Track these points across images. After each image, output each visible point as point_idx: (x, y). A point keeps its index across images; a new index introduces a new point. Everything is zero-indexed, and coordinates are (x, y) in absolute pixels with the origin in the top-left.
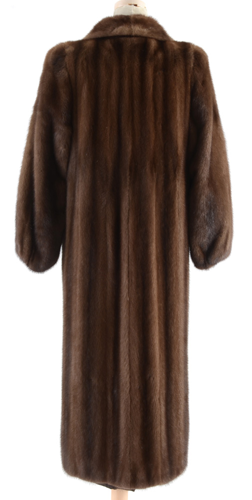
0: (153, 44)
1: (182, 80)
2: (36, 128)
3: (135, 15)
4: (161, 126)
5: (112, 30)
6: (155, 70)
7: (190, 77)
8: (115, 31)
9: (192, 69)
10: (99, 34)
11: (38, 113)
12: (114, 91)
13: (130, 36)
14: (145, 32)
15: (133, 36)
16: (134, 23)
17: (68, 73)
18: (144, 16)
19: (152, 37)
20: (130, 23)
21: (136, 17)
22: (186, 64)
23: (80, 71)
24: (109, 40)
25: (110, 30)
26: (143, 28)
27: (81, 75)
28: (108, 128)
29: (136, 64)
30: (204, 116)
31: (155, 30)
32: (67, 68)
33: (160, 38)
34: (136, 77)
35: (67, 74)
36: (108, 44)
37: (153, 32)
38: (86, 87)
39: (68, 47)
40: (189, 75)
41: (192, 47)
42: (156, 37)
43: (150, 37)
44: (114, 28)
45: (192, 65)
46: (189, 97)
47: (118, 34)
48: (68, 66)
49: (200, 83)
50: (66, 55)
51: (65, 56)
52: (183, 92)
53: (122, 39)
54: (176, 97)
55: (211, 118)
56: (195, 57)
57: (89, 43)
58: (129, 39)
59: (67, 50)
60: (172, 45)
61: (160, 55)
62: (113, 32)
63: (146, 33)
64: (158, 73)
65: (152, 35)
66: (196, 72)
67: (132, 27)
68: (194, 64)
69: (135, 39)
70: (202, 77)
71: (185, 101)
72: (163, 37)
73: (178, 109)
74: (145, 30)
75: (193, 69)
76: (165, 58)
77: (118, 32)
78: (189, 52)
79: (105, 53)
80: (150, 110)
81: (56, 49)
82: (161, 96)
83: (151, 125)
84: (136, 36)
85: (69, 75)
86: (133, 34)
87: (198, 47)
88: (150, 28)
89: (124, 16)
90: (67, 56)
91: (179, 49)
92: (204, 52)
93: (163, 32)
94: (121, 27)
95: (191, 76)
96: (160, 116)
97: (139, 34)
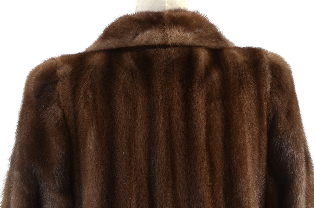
0: (203, 56)
1: (253, 113)
2: (13, 197)
3: (170, 11)
4: (222, 190)
5: (134, 38)
6: (209, 101)
7: (265, 107)
8: (139, 37)
9: (269, 94)
10: (112, 43)
11: (16, 174)
12: (140, 138)
13: (165, 46)
14: (188, 37)
15: (169, 46)
16: (171, 24)
17: (63, 110)
18: (185, 11)
19: (201, 44)
20: (164, 24)
21: (174, 14)
22: (259, 87)
23: (82, 106)
24: (129, 53)
25: (131, 37)
26: (185, 31)
27: (84, 113)
28: (133, 199)
29: (177, 92)
30: (292, 166)
31: (204, 34)
32: (59, 103)
33: (213, 45)
34: (177, 115)
35: (60, 113)
36: (128, 60)
37: (201, 36)
38: (92, 133)
39: (62, 66)
40: (265, 103)
41: (265, 57)
42: (207, 44)
43: (197, 44)
44: (137, 34)
45: (269, 87)
46: (265, 138)
47: (143, 42)
48: (61, 99)
49: (283, 116)
50: (58, 81)
51: (56, 82)
52: (256, 132)
53: (152, 51)
54: (245, 140)
55: (303, 168)
56: (272, 73)
57: (97, 59)
58: (163, 51)
59: (60, 72)
60: (233, 55)
61: (215, 75)
62: (135, 41)
63: (191, 39)
64: (213, 105)
65: (201, 42)
66: (276, 98)
67: (168, 31)
68: (271, 85)
69: (172, 51)
70: (285, 104)
71: (259, 144)
72: (217, 42)
73: (249, 160)
74: (189, 35)
75: (271, 93)
76: (225, 80)
77: (145, 40)
78: (263, 66)
79: (123, 76)
80: (203, 166)
81: (41, 69)
82: (220, 142)
83: (205, 191)
84: (174, 46)
85: (64, 115)
86: (170, 42)
87: (275, 56)
88: (197, 31)
89: (153, 13)
90: (59, 83)
91: (246, 62)
92: (285, 63)
93: (217, 36)
94: (148, 32)
95: (268, 105)
96: (220, 174)
97: (178, 41)
